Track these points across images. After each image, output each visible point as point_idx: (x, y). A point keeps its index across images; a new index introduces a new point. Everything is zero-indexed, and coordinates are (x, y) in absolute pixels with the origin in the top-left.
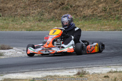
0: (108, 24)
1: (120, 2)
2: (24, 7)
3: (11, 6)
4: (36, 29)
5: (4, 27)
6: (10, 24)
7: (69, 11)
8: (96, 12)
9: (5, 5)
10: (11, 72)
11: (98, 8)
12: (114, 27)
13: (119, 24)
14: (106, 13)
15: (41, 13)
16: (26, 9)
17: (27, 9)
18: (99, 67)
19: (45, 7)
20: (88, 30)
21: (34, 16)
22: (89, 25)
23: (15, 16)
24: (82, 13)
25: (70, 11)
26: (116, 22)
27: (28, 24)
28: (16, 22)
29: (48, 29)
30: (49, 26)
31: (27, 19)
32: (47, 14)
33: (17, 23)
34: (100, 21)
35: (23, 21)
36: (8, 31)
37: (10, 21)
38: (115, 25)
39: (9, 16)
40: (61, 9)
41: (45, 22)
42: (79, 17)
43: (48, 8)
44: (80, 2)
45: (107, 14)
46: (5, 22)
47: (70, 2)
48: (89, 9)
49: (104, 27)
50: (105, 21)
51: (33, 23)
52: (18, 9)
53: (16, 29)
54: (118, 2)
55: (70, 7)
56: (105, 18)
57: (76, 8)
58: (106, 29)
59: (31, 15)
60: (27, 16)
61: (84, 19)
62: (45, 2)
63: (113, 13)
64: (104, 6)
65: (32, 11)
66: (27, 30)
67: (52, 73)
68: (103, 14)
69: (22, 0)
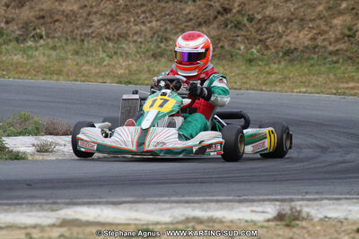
0: (357, 76)
2: (111, 15)
3: (75, 8)
5: (52, 69)
6: (69, 62)
7: (243, 33)
8: (324, 39)
9: (57, 3)
10: (80, 200)
11: (331, 27)
14: (352, 44)
15: (160, 33)
16: (117, 21)
17: (121, 21)
19: (173, 17)
20: (300, 92)
21: (141, 43)
22: (300, 76)
23: (83, 37)
24: (282, 41)
25: (245, 34)
27: (121, 65)
28: (84, 58)
31: (118, 48)
33: (90, 59)
34: (332, 66)
35: (108, 56)
36: (63, 83)
37: (69, 54)
39: (67, 39)
40: (220, 25)
41: (170, 61)
42: (273, 50)
43: (183, 19)
44: (276, 7)
45: (355, 48)
46: (54, 54)
47: (247, 7)
48: (304, 28)
49: (346, 86)
50: (350, 69)
51: (135, 63)
52: (94, 20)
53: (87, 77)
55: (248, 20)
56: (350, 58)
57: (264, 25)
58: (352, 92)
59: (130, 39)
60: (118, 40)
61: (287, 58)
64: (348, 24)
65: (134, 27)
66: (120, 82)
67: (203, 211)
68: (343, 46)
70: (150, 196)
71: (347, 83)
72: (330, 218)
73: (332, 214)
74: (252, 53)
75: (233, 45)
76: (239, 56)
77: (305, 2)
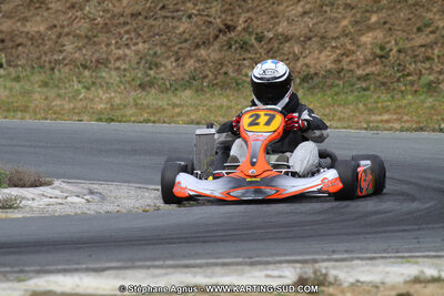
0: (392, 106)
1: (437, 28)
2: (86, 37)
3: (42, 28)
4: (132, 115)
5: (15, 104)
6: (36, 96)
7: (250, 55)
8: (351, 62)
9: (19, 24)
11: (358, 46)
12: (415, 118)
13: (433, 107)
14: (385, 66)
15: (148, 58)
16: (95, 44)
17: (100, 44)
19: (164, 37)
21: (125, 70)
22: (322, 107)
23: (53, 65)
24: (299, 64)
25: (253, 56)
26: (423, 102)
27: (101, 98)
28: (56, 90)
29: (173, 117)
30: (178, 106)
31: (96, 77)
32: (169, 64)
33: (62, 92)
34: (362, 93)
35: (85, 87)
36: (29, 122)
37: (36, 86)
38: (420, 111)
39: (33, 68)
40: (223, 46)
41: (162, 92)
43: (176, 40)
44: (291, 22)
45: (389, 72)
46: (17, 86)
47: (255, 23)
48: (325, 48)
49: (379, 118)
50: (383, 97)
51: (118, 96)
52: (66, 43)
53: (58, 114)
54: (430, 29)
55: (256, 39)
56: (384, 84)
57: (276, 45)
58: (386, 126)
59: (111, 66)
60: (97, 67)
61: (306, 85)
62: (167, 17)
63: (412, 68)
64: (380, 41)
65: (115, 51)
66: (100, 120)
67: (206, 276)
68: (374, 69)
69: (81, 10)
70: (140, 260)
71: (380, 115)
72: (362, 283)
73: (365, 278)
75: (239, 70)
77: (326, 16)
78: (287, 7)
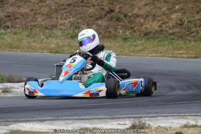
0: (185, 47)
2: (47, 15)
3: (27, 11)
4: (67, 50)
5: (14, 45)
6: (24, 41)
7: (121, 23)
8: (166, 27)
9: (17, 9)
10: (22, 119)
11: (170, 20)
12: (194, 52)
14: (182, 29)
15: (75, 24)
16: (51, 18)
17: (53, 18)
18: (168, 118)
19: (81, 15)
20: (152, 56)
21: (64, 30)
22: (153, 47)
23: (32, 27)
24: (143, 28)
25: (122, 24)
26: (199, 45)
27: (53, 43)
28: (33, 39)
31: (51, 33)
32: (85, 27)
33: (36, 39)
34: (171, 41)
35: (46, 37)
36: (19, 53)
37: (24, 37)
38: (197, 49)
39: (23, 28)
40: (109, 19)
43: (88, 16)
44: (140, 9)
45: (184, 31)
46: (16, 37)
47: (123, 9)
48: (155, 20)
49: (178, 52)
50: (181, 43)
51: (61, 41)
52: (38, 17)
53: (34, 49)
55: (124, 16)
56: (181, 37)
57: (133, 19)
58: (181, 56)
59: (58, 28)
60: (52, 29)
61: (146, 37)
62: (83, 6)
63: (194, 29)
64: (180, 18)
65: (60, 21)
66: (51, 52)
68: (177, 30)
69: (45, 2)
70: (61, 116)
71: (179, 51)
72: (161, 127)
73: (162, 125)
74: (126, 35)
75: (116, 30)
76: (119, 37)
77: (156, 6)
78: (138, 2)
